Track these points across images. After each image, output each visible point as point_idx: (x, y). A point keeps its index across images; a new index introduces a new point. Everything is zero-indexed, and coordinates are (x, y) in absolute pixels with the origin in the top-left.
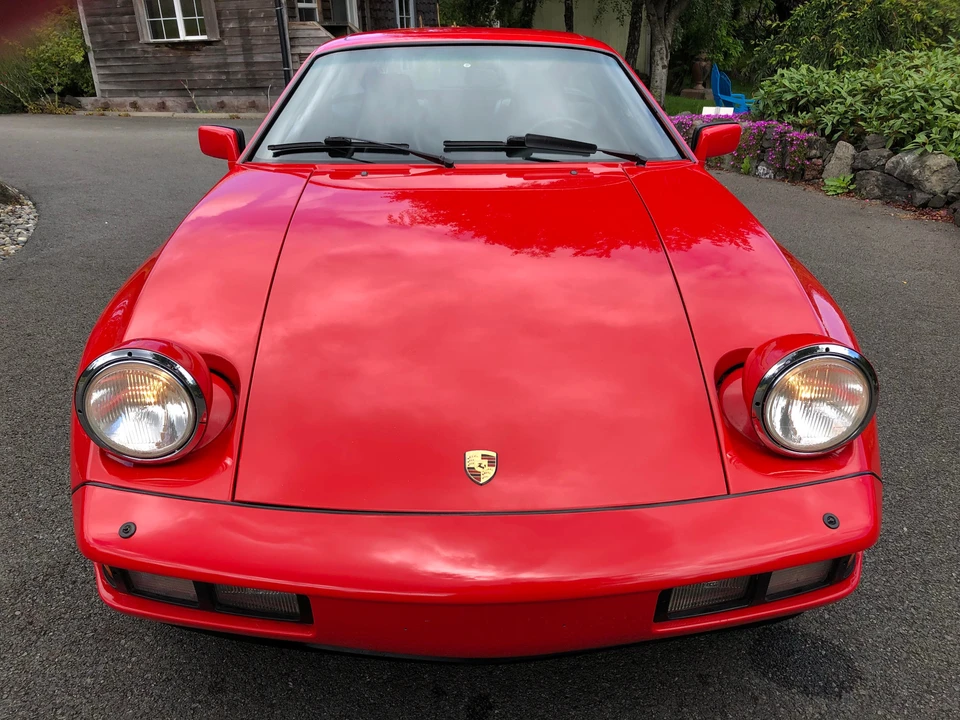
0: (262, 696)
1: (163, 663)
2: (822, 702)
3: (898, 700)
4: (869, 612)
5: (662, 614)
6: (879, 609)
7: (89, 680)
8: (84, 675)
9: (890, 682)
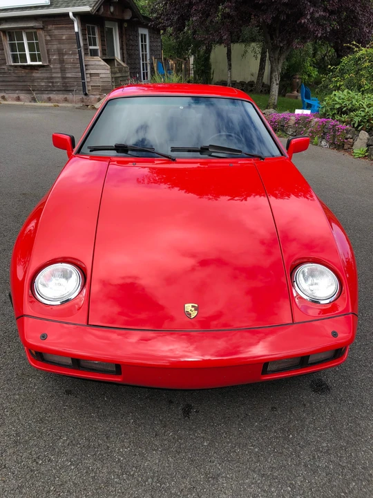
0: (94, 404)
1: (49, 389)
2: (333, 406)
3: (365, 406)
4: (356, 367)
5: (265, 371)
6: (360, 366)
7: (17, 396)
8: (14, 394)
9: (362, 398)
